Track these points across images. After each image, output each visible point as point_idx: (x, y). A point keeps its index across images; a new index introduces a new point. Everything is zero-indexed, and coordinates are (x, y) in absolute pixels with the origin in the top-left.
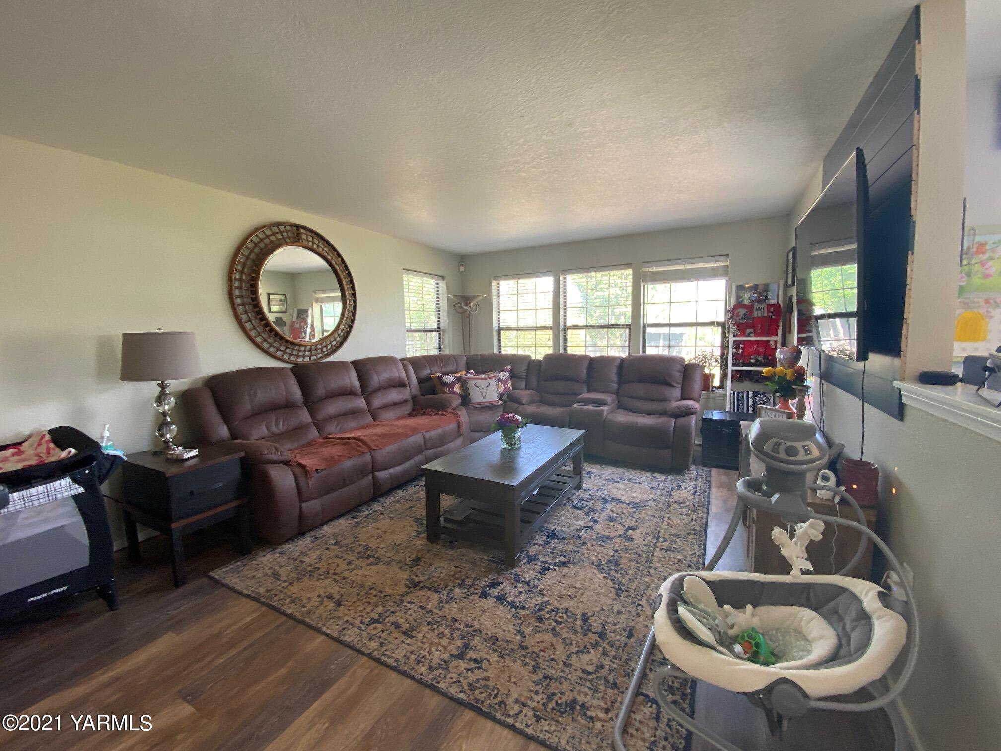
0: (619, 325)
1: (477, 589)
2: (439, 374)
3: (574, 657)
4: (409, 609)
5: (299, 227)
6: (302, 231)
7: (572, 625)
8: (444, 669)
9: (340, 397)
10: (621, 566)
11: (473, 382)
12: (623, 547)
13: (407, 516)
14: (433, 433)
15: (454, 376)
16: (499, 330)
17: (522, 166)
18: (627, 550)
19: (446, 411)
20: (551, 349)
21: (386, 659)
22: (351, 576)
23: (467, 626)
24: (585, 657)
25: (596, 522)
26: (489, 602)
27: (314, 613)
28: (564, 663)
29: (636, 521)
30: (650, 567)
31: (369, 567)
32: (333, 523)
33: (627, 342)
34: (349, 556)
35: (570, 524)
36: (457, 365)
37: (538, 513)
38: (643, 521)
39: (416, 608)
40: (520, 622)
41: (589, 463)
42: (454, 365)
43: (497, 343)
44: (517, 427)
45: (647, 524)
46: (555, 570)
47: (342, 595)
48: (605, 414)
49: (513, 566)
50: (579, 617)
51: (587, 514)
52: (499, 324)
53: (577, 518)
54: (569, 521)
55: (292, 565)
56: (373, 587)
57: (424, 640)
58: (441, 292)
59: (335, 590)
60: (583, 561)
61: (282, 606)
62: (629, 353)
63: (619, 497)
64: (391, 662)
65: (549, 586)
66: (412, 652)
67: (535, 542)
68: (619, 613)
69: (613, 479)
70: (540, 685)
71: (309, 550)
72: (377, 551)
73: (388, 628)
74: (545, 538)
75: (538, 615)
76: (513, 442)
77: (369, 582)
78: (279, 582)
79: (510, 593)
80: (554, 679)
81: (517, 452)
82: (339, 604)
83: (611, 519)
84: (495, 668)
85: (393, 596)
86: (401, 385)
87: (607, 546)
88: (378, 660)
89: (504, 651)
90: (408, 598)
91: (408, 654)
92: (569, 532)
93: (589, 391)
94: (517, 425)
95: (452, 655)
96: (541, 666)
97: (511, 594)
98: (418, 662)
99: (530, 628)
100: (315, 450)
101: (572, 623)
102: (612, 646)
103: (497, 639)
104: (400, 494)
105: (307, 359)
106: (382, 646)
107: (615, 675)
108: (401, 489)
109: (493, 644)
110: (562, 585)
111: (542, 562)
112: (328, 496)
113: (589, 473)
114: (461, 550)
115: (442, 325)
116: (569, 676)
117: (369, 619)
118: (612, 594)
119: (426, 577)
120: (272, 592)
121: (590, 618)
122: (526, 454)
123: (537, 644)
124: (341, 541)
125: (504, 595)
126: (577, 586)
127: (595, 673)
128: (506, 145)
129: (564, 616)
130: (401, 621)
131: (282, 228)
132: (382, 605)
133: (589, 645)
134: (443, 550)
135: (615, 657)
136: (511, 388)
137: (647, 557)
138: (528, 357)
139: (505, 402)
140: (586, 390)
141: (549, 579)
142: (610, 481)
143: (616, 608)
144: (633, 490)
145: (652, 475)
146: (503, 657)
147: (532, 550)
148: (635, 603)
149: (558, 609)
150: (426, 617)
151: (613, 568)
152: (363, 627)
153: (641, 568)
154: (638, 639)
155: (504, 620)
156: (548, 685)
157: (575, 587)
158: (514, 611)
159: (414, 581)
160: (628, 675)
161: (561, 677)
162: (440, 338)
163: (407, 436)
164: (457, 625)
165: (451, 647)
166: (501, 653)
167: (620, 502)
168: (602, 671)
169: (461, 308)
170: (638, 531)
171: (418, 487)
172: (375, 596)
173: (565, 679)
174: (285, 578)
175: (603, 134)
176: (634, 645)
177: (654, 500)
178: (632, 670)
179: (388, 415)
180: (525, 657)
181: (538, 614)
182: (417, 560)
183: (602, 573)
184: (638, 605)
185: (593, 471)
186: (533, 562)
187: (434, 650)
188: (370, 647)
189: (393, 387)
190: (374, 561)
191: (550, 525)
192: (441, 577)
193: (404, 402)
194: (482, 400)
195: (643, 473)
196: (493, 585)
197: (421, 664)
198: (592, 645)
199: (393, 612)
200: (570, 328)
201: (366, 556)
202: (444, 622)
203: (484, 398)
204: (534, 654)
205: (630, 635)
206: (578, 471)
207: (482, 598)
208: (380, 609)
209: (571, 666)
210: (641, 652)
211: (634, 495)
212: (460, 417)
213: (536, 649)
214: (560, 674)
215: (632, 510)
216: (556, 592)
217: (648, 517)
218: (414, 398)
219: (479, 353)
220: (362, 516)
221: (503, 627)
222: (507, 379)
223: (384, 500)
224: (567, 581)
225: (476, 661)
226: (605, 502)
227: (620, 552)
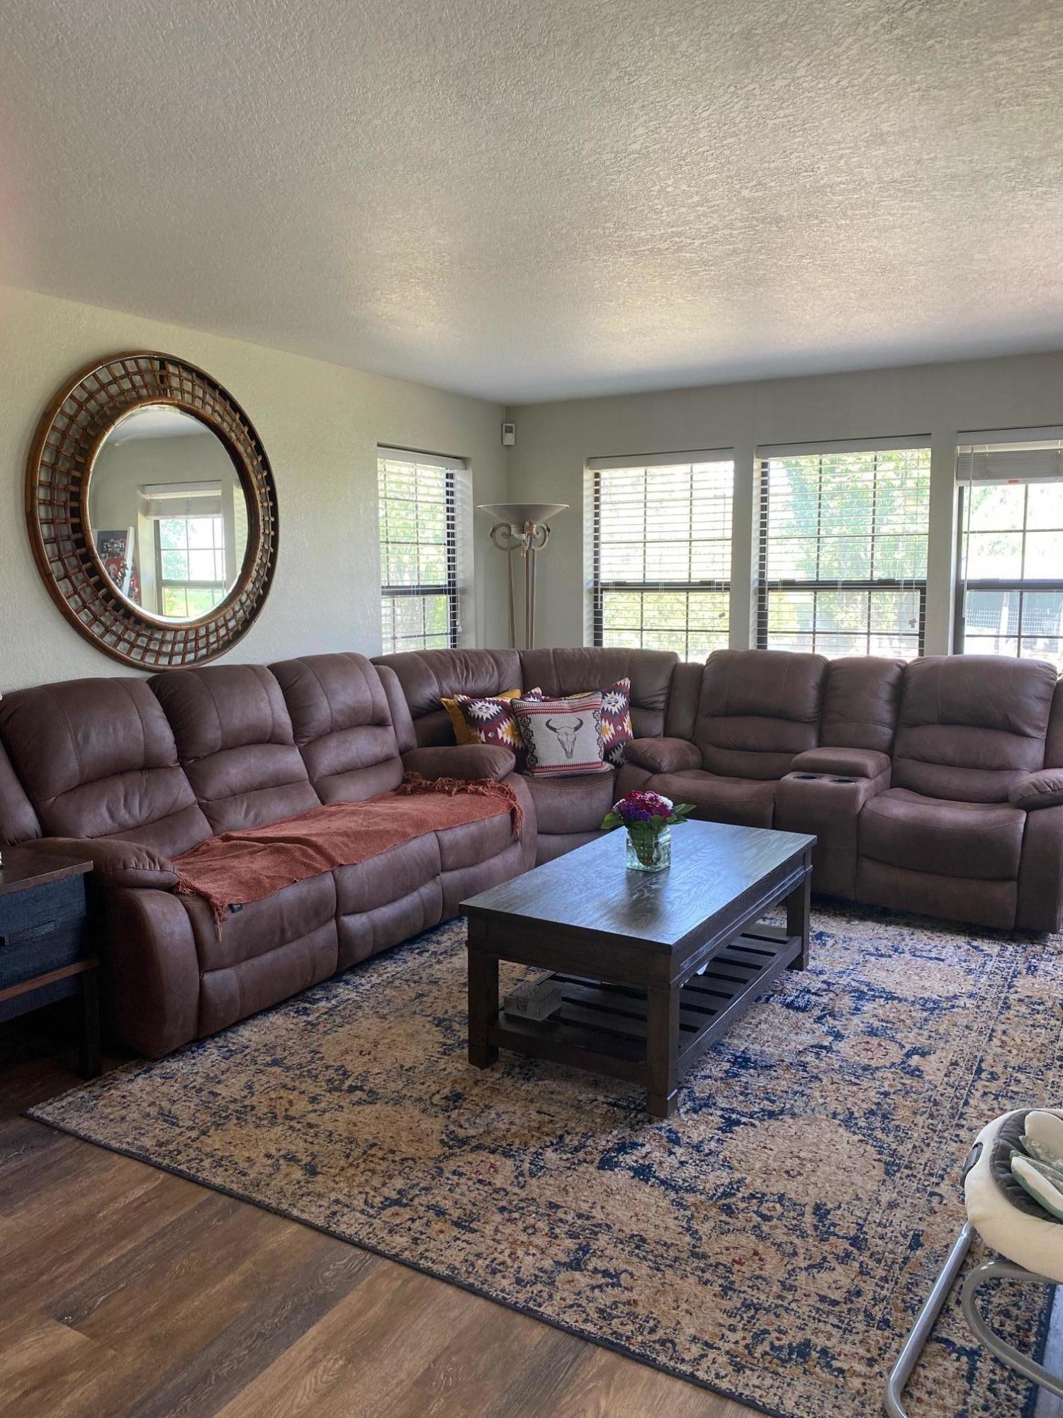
0: (898, 583)
1: (591, 1153)
2: (462, 698)
3: (802, 1276)
4: (458, 1184)
5: (165, 360)
6: (171, 369)
7: (794, 1222)
8: (545, 1284)
9: (251, 747)
10: (897, 1123)
11: (545, 718)
12: (900, 1087)
13: (415, 1013)
14: (460, 834)
15: (498, 704)
16: (599, 590)
17: (689, 241)
18: (907, 1093)
19: (483, 784)
20: (725, 637)
21: (430, 1264)
22: (326, 1122)
23: (580, 1216)
24: (824, 1277)
25: (838, 1036)
26: (619, 1178)
27: (268, 1185)
28: (783, 1283)
29: (930, 1036)
30: (960, 1126)
31: (358, 1108)
32: (256, 1022)
33: (917, 625)
34: (310, 1087)
35: (781, 1041)
36: (500, 676)
37: (712, 1012)
38: (946, 1037)
39: (470, 1183)
40: (688, 1213)
41: (821, 913)
42: (491, 676)
43: (592, 622)
44: (664, 823)
45: (955, 1044)
46: (753, 1125)
47: (314, 1156)
48: (861, 798)
49: (663, 1115)
50: (809, 1209)
51: (819, 1020)
52: (596, 576)
53: (797, 1028)
54: (778, 1033)
55: (196, 1101)
56: (375, 1145)
57: (498, 1237)
58: (458, 496)
59: (298, 1146)
60: (813, 1110)
61: (198, 1171)
62: (921, 653)
63: (890, 987)
64: (441, 1269)
65: (743, 1153)
66: (478, 1256)
67: (707, 1072)
68: (892, 1205)
69: (877, 949)
70: (738, 1317)
71: (223, 1073)
72: (365, 1079)
73: (421, 1215)
74: (726, 1066)
75: (725, 1201)
76: (655, 855)
77: (365, 1135)
78: (178, 1130)
79: (661, 1163)
80: (765, 1309)
81: (663, 876)
82: (312, 1171)
83: (872, 1032)
84: (646, 1286)
85: (419, 1161)
86: (378, 721)
87: (865, 1084)
88: (414, 1267)
89: (659, 1260)
90: (451, 1165)
91: (471, 1258)
92: (780, 1055)
93: (821, 744)
94: (665, 817)
95: (558, 1263)
96: (736, 1286)
97: (664, 1165)
98: (494, 1272)
99: (709, 1225)
100: (216, 864)
101: (794, 1218)
102: (879, 1261)
103: (643, 1240)
104: (390, 968)
105: (177, 660)
106: (417, 1244)
107: (885, 1308)
108: (391, 958)
109: (638, 1247)
110: (769, 1152)
111: (722, 1109)
112: (251, 961)
113: (820, 936)
114: (546, 1082)
115: (460, 577)
116: (794, 1306)
117: (379, 1199)
118: (878, 1172)
119: (481, 1130)
120: (171, 1147)
121: (832, 1212)
122: (684, 883)
123: (724, 1251)
124: (285, 1058)
125: (649, 1167)
126: (802, 1154)
127: (845, 1303)
128: (659, 206)
129: (778, 1206)
130: (447, 1204)
131: (130, 365)
132: (400, 1174)
133: (830, 1257)
134: (508, 1082)
135: (885, 1279)
136: (630, 732)
137: (952, 1108)
138: (671, 657)
139: (618, 766)
140: (814, 742)
141: (741, 1140)
142: (872, 955)
143: (885, 1198)
144: (924, 974)
145: (969, 944)
146: (658, 1269)
147: (701, 1088)
148: (925, 1190)
149: (764, 1195)
150: (494, 1199)
151: (878, 1125)
152: (372, 1212)
153: (940, 1127)
154: (933, 1251)
155: (654, 1209)
156: (753, 1317)
157: (799, 1157)
158: (673, 1195)
159: (456, 1136)
160: (912, 1309)
161: (777, 1306)
162: (454, 608)
163: (405, 837)
164: (560, 1214)
165: (553, 1250)
166: (655, 1262)
167: (893, 998)
168: (860, 1299)
169: (509, 535)
170: (932, 1058)
171: (427, 954)
172: (383, 1159)
173: (787, 1309)
174: (190, 1123)
175: (876, 186)
176: (924, 1260)
177: (971, 996)
178: (920, 1301)
179: (351, 791)
180: (703, 1271)
181: (723, 1201)
182: (456, 1099)
183: (855, 1133)
184: (932, 1194)
185: (829, 931)
186: (704, 1110)
187: (520, 1253)
188: (394, 1244)
189: (359, 725)
190: (364, 1097)
191: (736, 1041)
192: (512, 1131)
193: (382, 762)
194: (563, 760)
195: (948, 937)
196: (622, 1148)
197: (499, 1276)
198: (837, 1257)
199: (426, 1189)
200: (774, 587)
201: (345, 1087)
202: (533, 1208)
203: (569, 754)
204: (721, 1267)
205: (916, 1243)
206: (797, 928)
207: (603, 1169)
208: (399, 1183)
209: (796, 1291)
210: (939, 1272)
211: (927, 984)
212: (514, 799)
213: (724, 1259)
214: (775, 1301)
215: (920, 1015)
216: (758, 1165)
217: (956, 1029)
218: (404, 752)
219: (550, 647)
220: (318, 1010)
221: (652, 1220)
222: (622, 711)
223: (357, 980)
224: (780, 1145)
225: (606, 1273)
226: (859, 998)
227: (892, 1096)
